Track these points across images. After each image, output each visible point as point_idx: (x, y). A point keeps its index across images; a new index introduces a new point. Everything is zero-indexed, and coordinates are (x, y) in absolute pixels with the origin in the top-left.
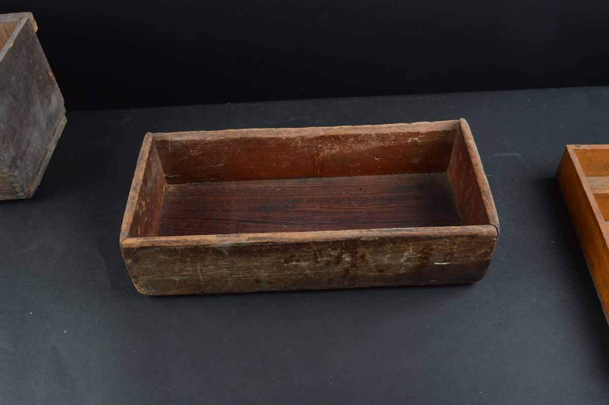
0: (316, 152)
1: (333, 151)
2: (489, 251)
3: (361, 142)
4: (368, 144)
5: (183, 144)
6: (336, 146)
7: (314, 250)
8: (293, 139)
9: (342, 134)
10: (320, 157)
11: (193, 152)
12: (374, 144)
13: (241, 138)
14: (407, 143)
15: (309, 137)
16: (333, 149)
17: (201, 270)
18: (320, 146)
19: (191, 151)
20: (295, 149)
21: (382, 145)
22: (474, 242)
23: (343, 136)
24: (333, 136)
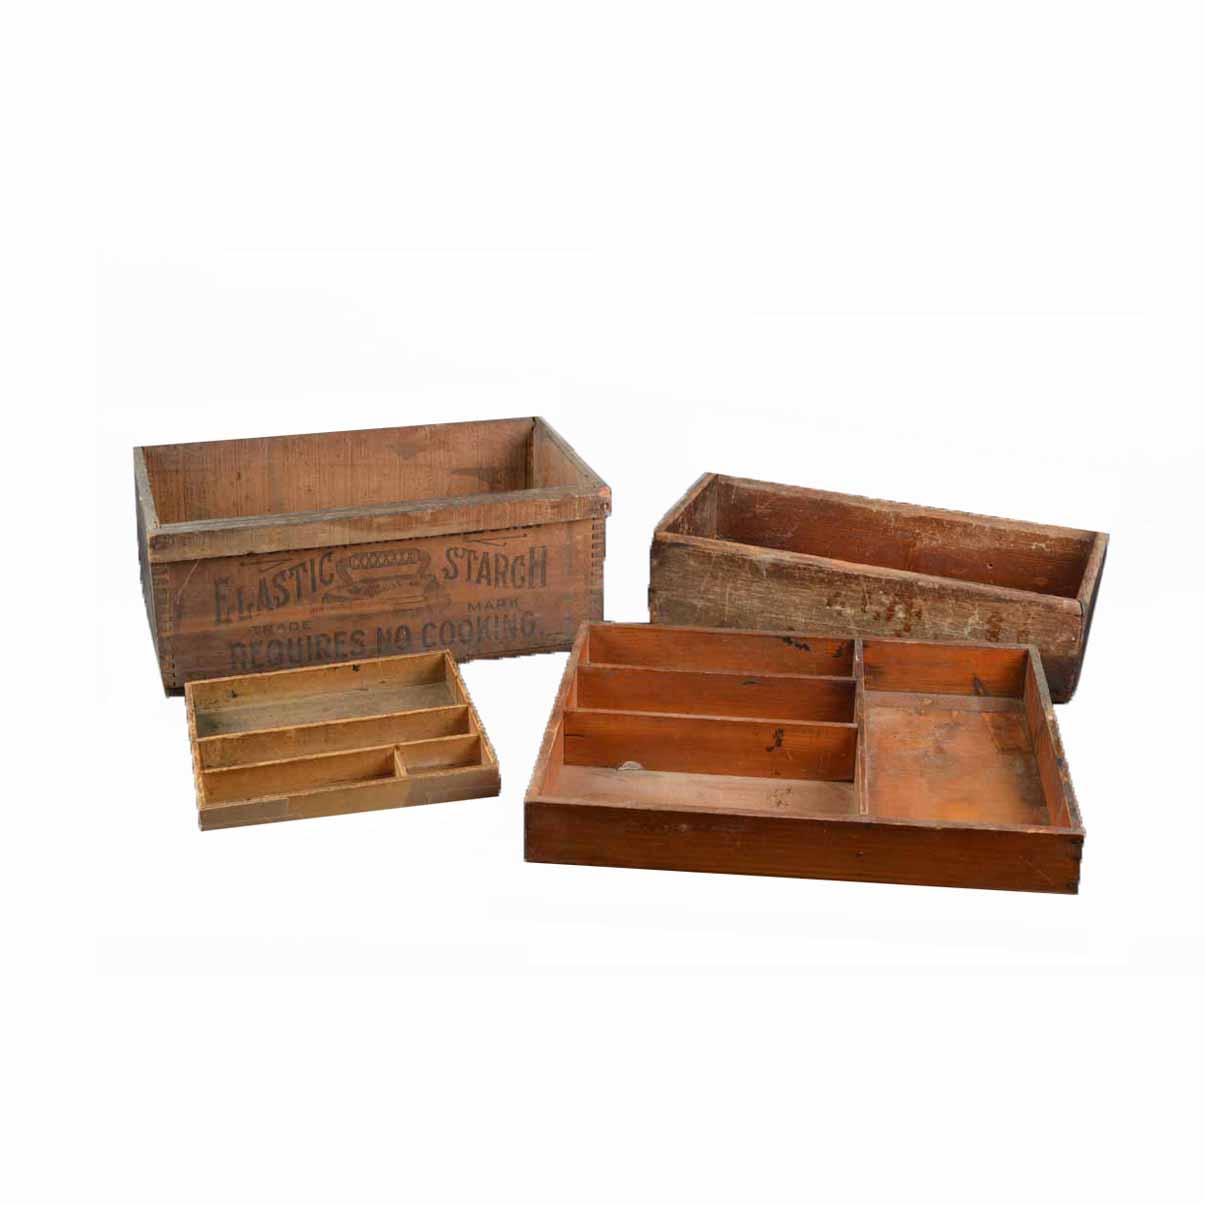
0: (911, 539)
1: (934, 543)
2: (1073, 639)
3: (970, 535)
4: (979, 541)
5: (750, 495)
6: (938, 536)
7: (863, 591)
8: (886, 515)
9: (948, 519)
10: (916, 549)
11: (760, 509)
12: (986, 543)
13: (822, 500)
14: (1031, 549)
15: (905, 515)
16: (935, 540)
17: (730, 594)
18: (917, 531)
19: (757, 506)
20: (886, 530)
21: (998, 545)
22: (1055, 618)
23: (949, 522)
24: (936, 520)
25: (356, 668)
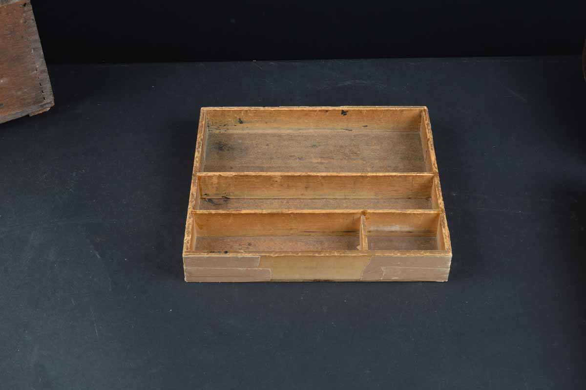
25: (344, 113)
